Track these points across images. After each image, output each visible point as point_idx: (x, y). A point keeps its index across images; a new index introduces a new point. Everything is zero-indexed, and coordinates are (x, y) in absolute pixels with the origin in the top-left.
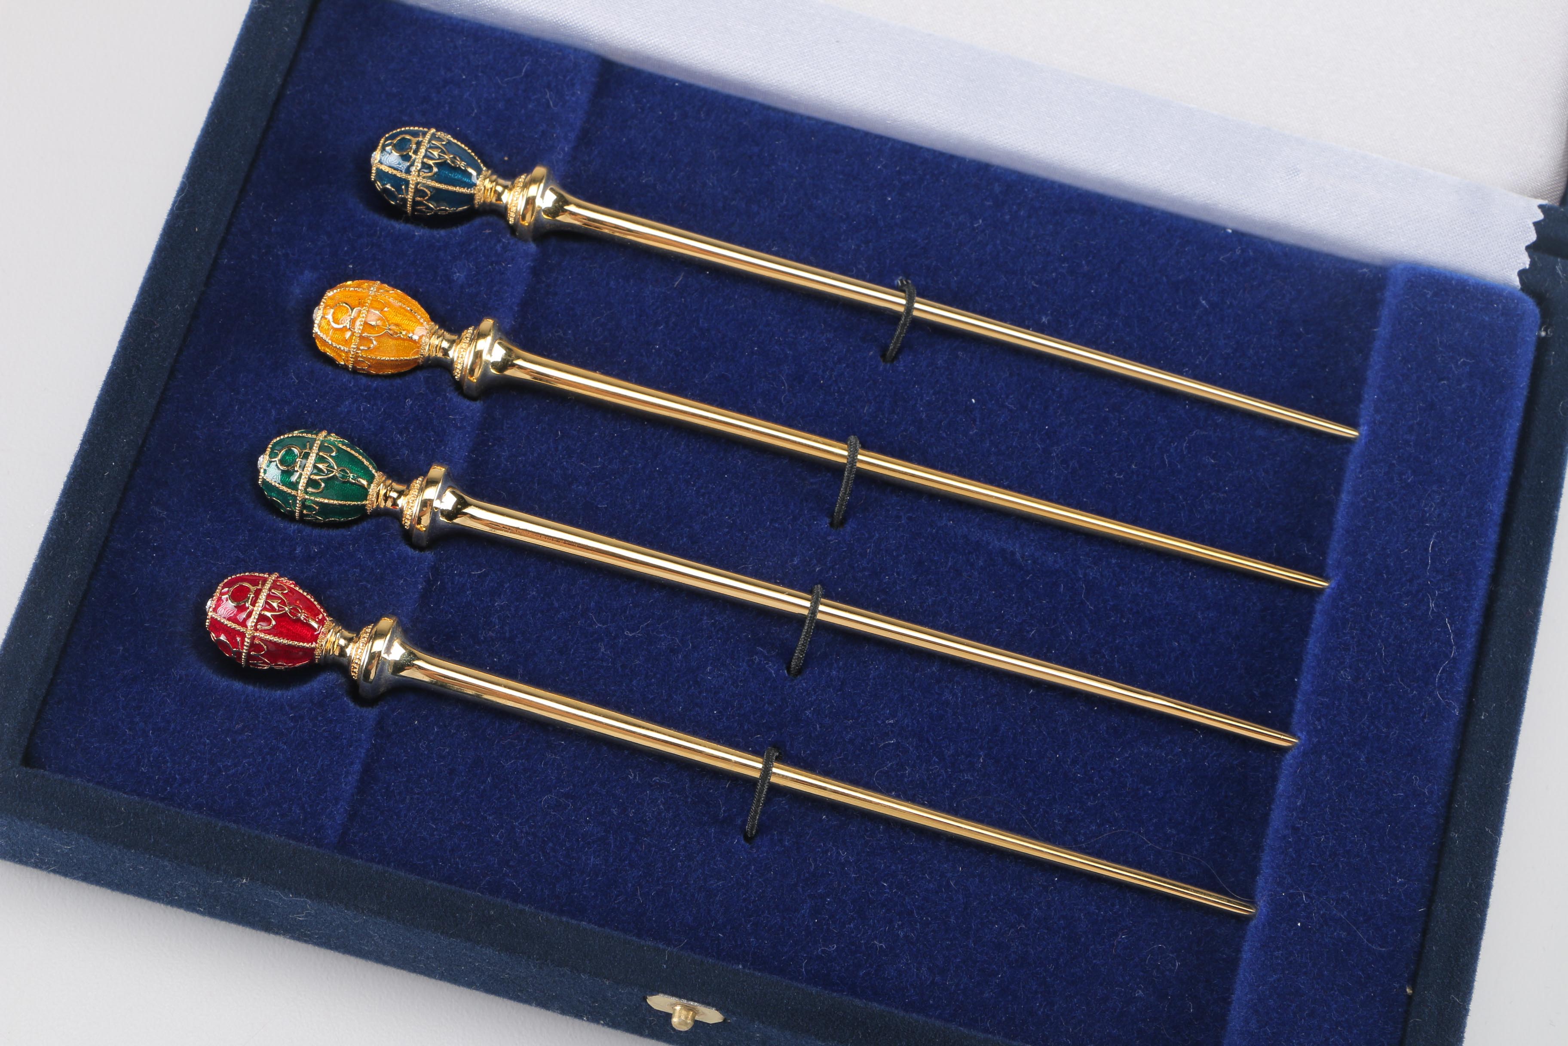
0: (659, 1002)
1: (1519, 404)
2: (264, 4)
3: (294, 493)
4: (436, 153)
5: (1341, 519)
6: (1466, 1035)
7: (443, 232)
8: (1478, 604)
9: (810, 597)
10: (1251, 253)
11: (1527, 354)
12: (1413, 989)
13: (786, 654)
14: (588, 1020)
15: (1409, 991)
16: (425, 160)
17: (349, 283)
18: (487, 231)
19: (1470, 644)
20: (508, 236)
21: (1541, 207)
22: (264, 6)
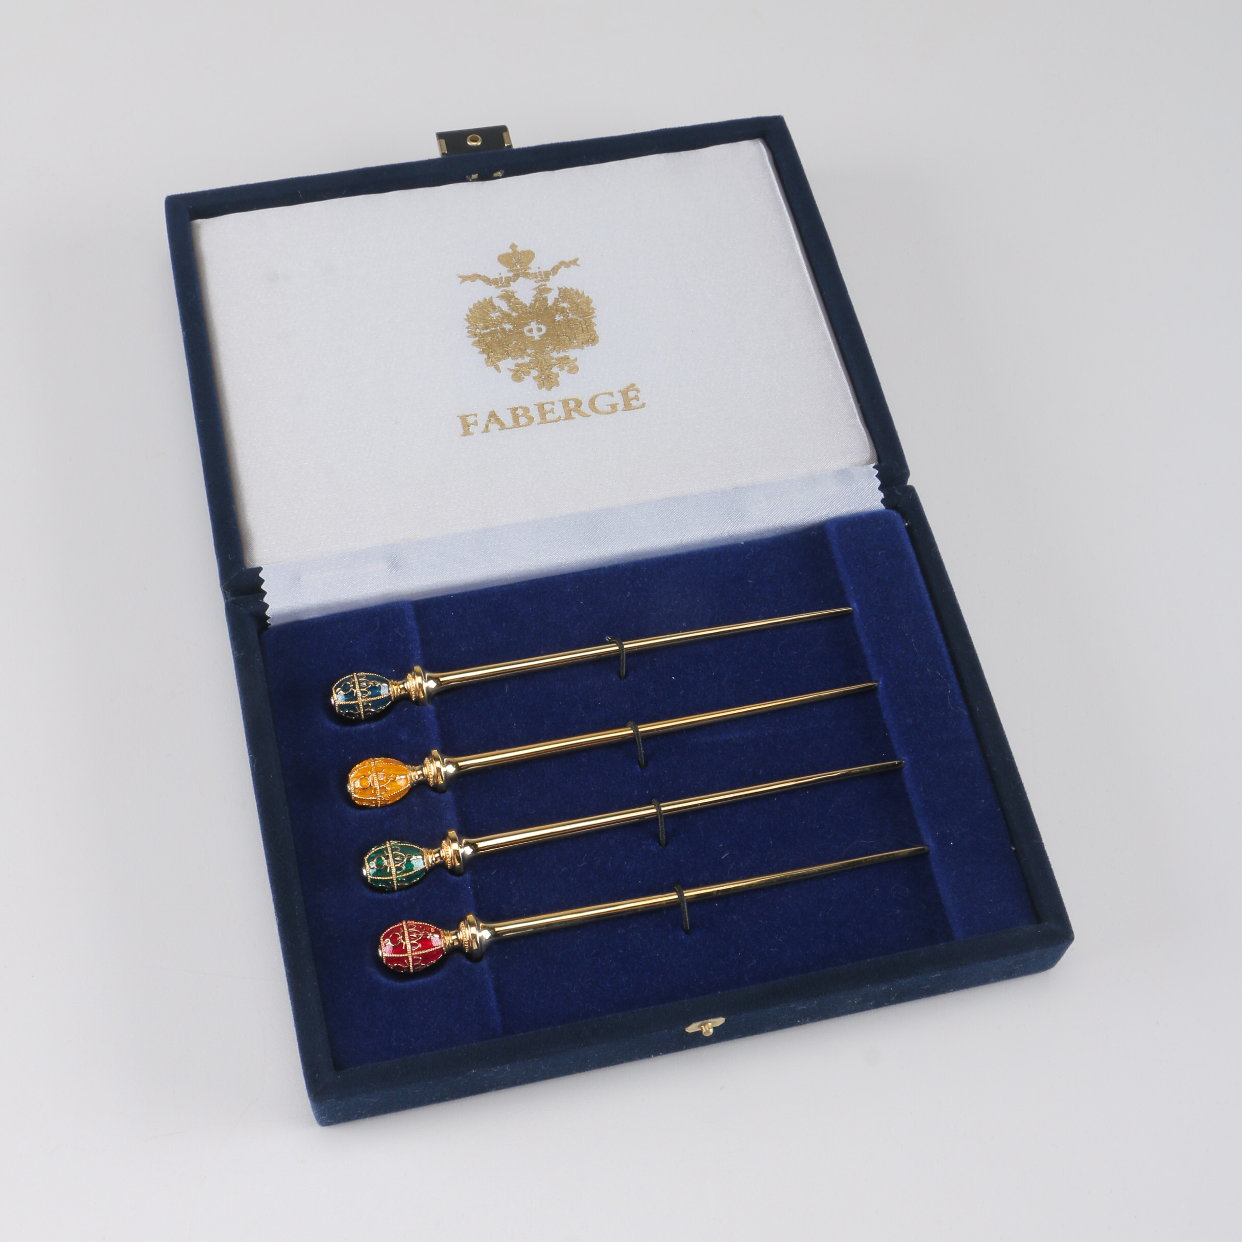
0: (692, 1028)
1: (914, 560)
2: (241, 653)
3: (391, 878)
4: (364, 684)
5: (867, 651)
6: (1048, 855)
7: (384, 720)
8: (948, 661)
9: (653, 806)
10: (759, 549)
11: (905, 536)
12: (1015, 846)
13: (656, 837)
14: (654, 1056)
15: (1013, 848)
16: (361, 690)
17: (357, 766)
18: (406, 709)
19: (954, 679)
20: (416, 707)
21: (874, 467)
22: (242, 654)
